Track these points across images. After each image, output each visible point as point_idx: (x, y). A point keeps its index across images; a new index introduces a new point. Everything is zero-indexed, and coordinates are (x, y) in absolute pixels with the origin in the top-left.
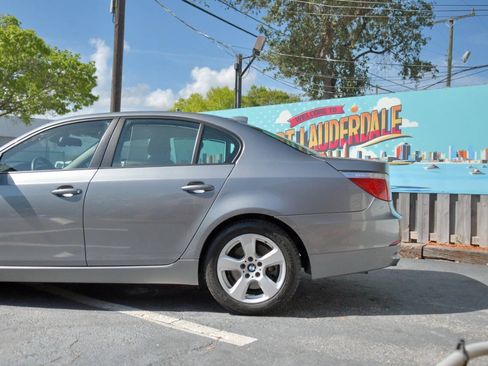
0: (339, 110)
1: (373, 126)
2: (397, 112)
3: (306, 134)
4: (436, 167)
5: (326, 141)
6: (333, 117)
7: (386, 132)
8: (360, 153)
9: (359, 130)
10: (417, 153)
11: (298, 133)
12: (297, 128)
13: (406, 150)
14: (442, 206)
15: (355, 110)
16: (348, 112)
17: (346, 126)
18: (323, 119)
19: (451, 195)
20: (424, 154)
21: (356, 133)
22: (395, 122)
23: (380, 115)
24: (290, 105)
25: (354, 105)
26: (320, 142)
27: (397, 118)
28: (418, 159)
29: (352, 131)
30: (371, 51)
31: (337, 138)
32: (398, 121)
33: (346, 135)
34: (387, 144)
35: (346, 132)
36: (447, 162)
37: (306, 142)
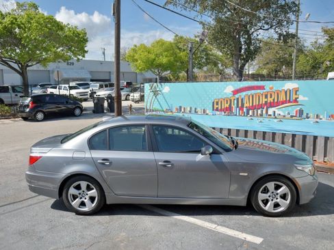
0: (262, 88)
1: (282, 98)
2: (296, 91)
3: (242, 100)
4: (317, 122)
5: (254, 104)
6: (259, 91)
7: (289, 102)
8: (274, 112)
9: (274, 100)
10: (307, 114)
11: (238, 99)
12: (237, 96)
13: (301, 112)
14: (320, 143)
15: (271, 88)
16: (267, 89)
17: (266, 97)
18: (253, 92)
19: (325, 137)
20: (311, 115)
21: (272, 101)
22: (294, 97)
23: (286, 93)
24: (233, 83)
25: (271, 86)
26: (251, 105)
27: (296, 94)
28: (308, 118)
29: (270, 100)
30: (261, 29)
31: (261, 103)
32: (297, 96)
33: (266, 102)
34: (290, 108)
35: (266, 100)
36: (324, 120)
37: (243, 104)
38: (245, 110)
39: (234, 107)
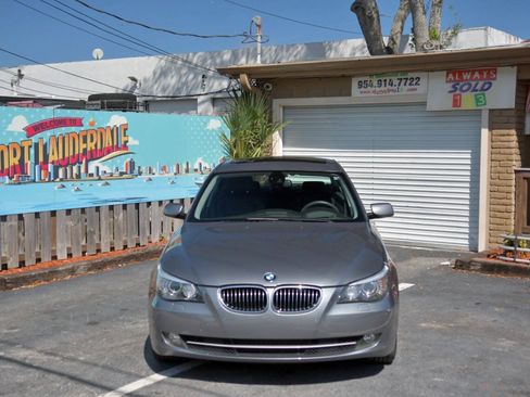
0: (77, 122)
1: (108, 141)
2: (125, 130)
3: (45, 147)
4: (150, 179)
5: (67, 155)
6: (73, 129)
7: (118, 148)
8: (98, 168)
9: (96, 145)
10: (139, 168)
11: (37, 145)
12: (34, 139)
13: (132, 164)
15: (92, 124)
16: (86, 126)
17: (85, 141)
18: (64, 130)
20: (143, 169)
21: (93, 148)
22: (124, 139)
23: (112, 132)
24: (27, 109)
25: (91, 120)
26: (61, 157)
27: (125, 135)
28: (140, 173)
29: (90, 146)
31: (76, 152)
32: (126, 139)
33: (85, 150)
34: (118, 160)
35: (85, 146)
36: (157, 175)
37: (46, 157)
38: (50, 168)
39: (29, 163)
